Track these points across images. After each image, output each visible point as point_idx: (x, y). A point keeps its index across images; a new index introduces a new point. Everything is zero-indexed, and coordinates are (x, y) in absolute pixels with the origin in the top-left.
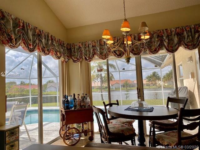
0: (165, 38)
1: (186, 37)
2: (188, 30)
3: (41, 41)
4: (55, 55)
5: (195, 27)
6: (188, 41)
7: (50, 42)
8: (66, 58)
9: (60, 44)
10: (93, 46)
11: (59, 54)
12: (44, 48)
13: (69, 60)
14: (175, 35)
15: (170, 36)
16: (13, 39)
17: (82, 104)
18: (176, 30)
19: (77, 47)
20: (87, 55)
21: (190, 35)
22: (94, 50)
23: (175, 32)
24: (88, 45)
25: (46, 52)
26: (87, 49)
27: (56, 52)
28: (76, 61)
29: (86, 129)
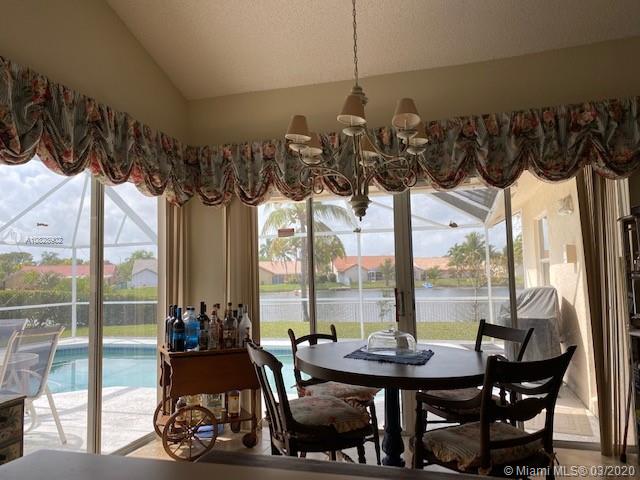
0: (480, 141)
1: (542, 142)
2: (548, 121)
3: (104, 141)
4: (147, 182)
5: (569, 111)
6: (546, 153)
7: (131, 143)
8: (182, 190)
9: (165, 149)
10: (266, 159)
11: (158, 181)
12: (112, 161)
13: (190, 196)
14: (509, 136)
15: (495, 138)
16: (13, 137)
17: (225, 336)
18: (513, 119)
19: (216, 159)
20: (245, 185)
21: (554, 136)
22: (268, 170)
23: (511, 126)
24: (252, 153)
25: (116, 174)
26: (248, 165)
27: (150, 173)
28: (212, 200)
29: (235, 412)
